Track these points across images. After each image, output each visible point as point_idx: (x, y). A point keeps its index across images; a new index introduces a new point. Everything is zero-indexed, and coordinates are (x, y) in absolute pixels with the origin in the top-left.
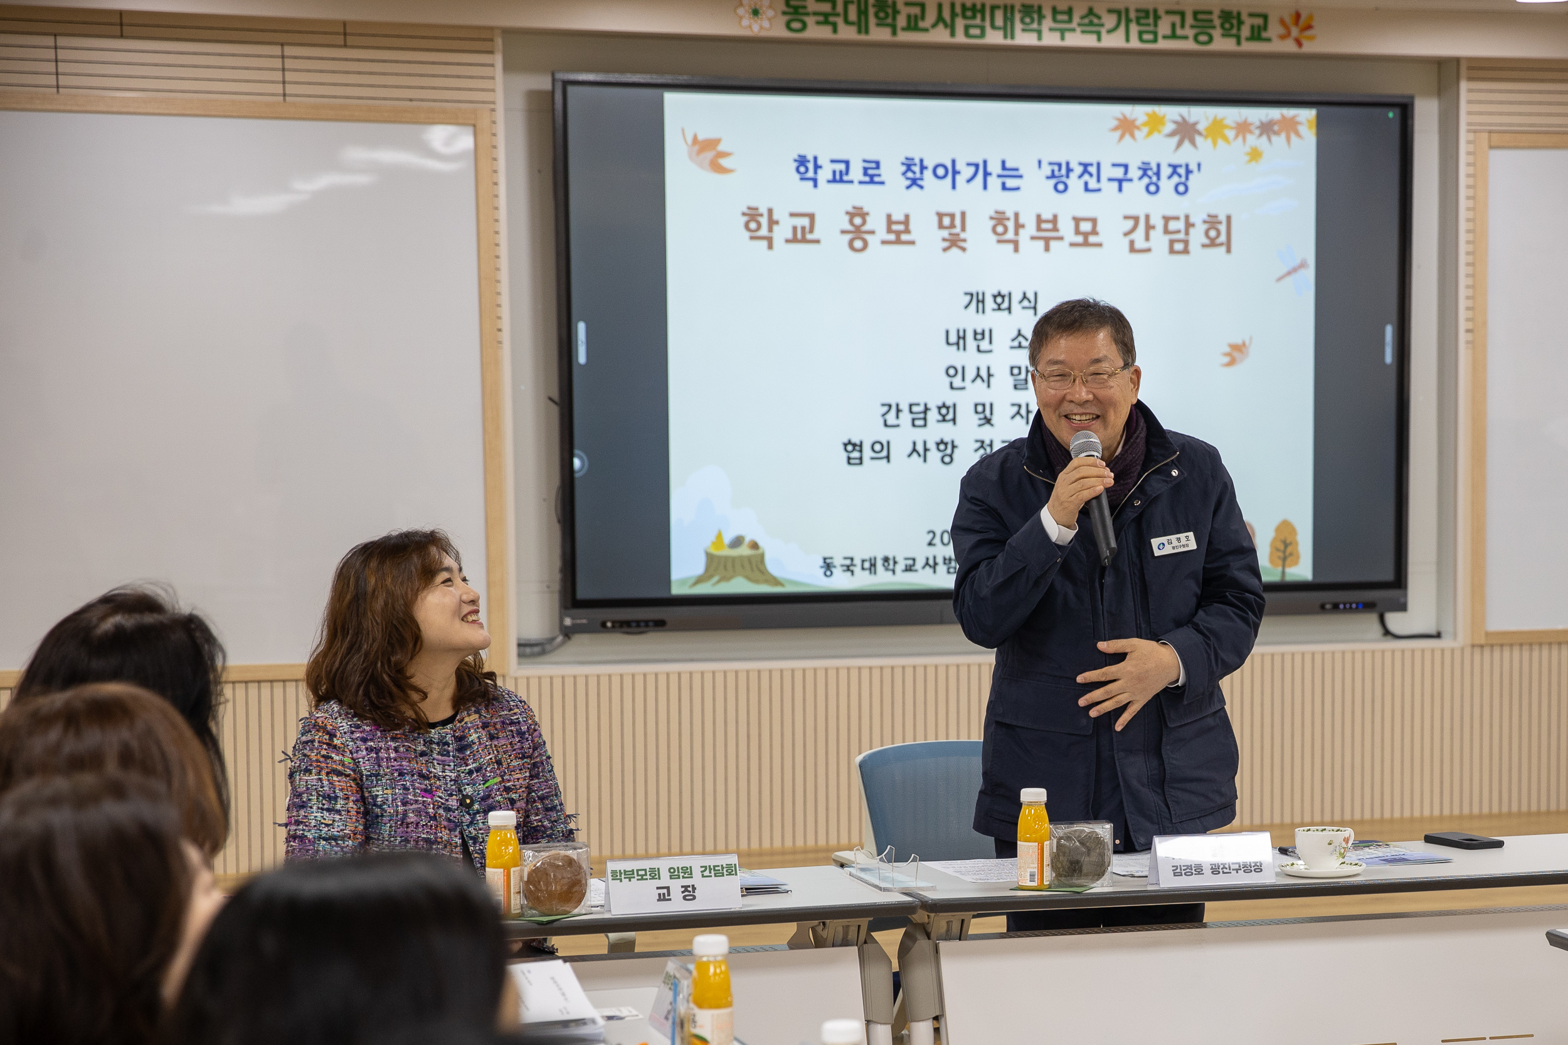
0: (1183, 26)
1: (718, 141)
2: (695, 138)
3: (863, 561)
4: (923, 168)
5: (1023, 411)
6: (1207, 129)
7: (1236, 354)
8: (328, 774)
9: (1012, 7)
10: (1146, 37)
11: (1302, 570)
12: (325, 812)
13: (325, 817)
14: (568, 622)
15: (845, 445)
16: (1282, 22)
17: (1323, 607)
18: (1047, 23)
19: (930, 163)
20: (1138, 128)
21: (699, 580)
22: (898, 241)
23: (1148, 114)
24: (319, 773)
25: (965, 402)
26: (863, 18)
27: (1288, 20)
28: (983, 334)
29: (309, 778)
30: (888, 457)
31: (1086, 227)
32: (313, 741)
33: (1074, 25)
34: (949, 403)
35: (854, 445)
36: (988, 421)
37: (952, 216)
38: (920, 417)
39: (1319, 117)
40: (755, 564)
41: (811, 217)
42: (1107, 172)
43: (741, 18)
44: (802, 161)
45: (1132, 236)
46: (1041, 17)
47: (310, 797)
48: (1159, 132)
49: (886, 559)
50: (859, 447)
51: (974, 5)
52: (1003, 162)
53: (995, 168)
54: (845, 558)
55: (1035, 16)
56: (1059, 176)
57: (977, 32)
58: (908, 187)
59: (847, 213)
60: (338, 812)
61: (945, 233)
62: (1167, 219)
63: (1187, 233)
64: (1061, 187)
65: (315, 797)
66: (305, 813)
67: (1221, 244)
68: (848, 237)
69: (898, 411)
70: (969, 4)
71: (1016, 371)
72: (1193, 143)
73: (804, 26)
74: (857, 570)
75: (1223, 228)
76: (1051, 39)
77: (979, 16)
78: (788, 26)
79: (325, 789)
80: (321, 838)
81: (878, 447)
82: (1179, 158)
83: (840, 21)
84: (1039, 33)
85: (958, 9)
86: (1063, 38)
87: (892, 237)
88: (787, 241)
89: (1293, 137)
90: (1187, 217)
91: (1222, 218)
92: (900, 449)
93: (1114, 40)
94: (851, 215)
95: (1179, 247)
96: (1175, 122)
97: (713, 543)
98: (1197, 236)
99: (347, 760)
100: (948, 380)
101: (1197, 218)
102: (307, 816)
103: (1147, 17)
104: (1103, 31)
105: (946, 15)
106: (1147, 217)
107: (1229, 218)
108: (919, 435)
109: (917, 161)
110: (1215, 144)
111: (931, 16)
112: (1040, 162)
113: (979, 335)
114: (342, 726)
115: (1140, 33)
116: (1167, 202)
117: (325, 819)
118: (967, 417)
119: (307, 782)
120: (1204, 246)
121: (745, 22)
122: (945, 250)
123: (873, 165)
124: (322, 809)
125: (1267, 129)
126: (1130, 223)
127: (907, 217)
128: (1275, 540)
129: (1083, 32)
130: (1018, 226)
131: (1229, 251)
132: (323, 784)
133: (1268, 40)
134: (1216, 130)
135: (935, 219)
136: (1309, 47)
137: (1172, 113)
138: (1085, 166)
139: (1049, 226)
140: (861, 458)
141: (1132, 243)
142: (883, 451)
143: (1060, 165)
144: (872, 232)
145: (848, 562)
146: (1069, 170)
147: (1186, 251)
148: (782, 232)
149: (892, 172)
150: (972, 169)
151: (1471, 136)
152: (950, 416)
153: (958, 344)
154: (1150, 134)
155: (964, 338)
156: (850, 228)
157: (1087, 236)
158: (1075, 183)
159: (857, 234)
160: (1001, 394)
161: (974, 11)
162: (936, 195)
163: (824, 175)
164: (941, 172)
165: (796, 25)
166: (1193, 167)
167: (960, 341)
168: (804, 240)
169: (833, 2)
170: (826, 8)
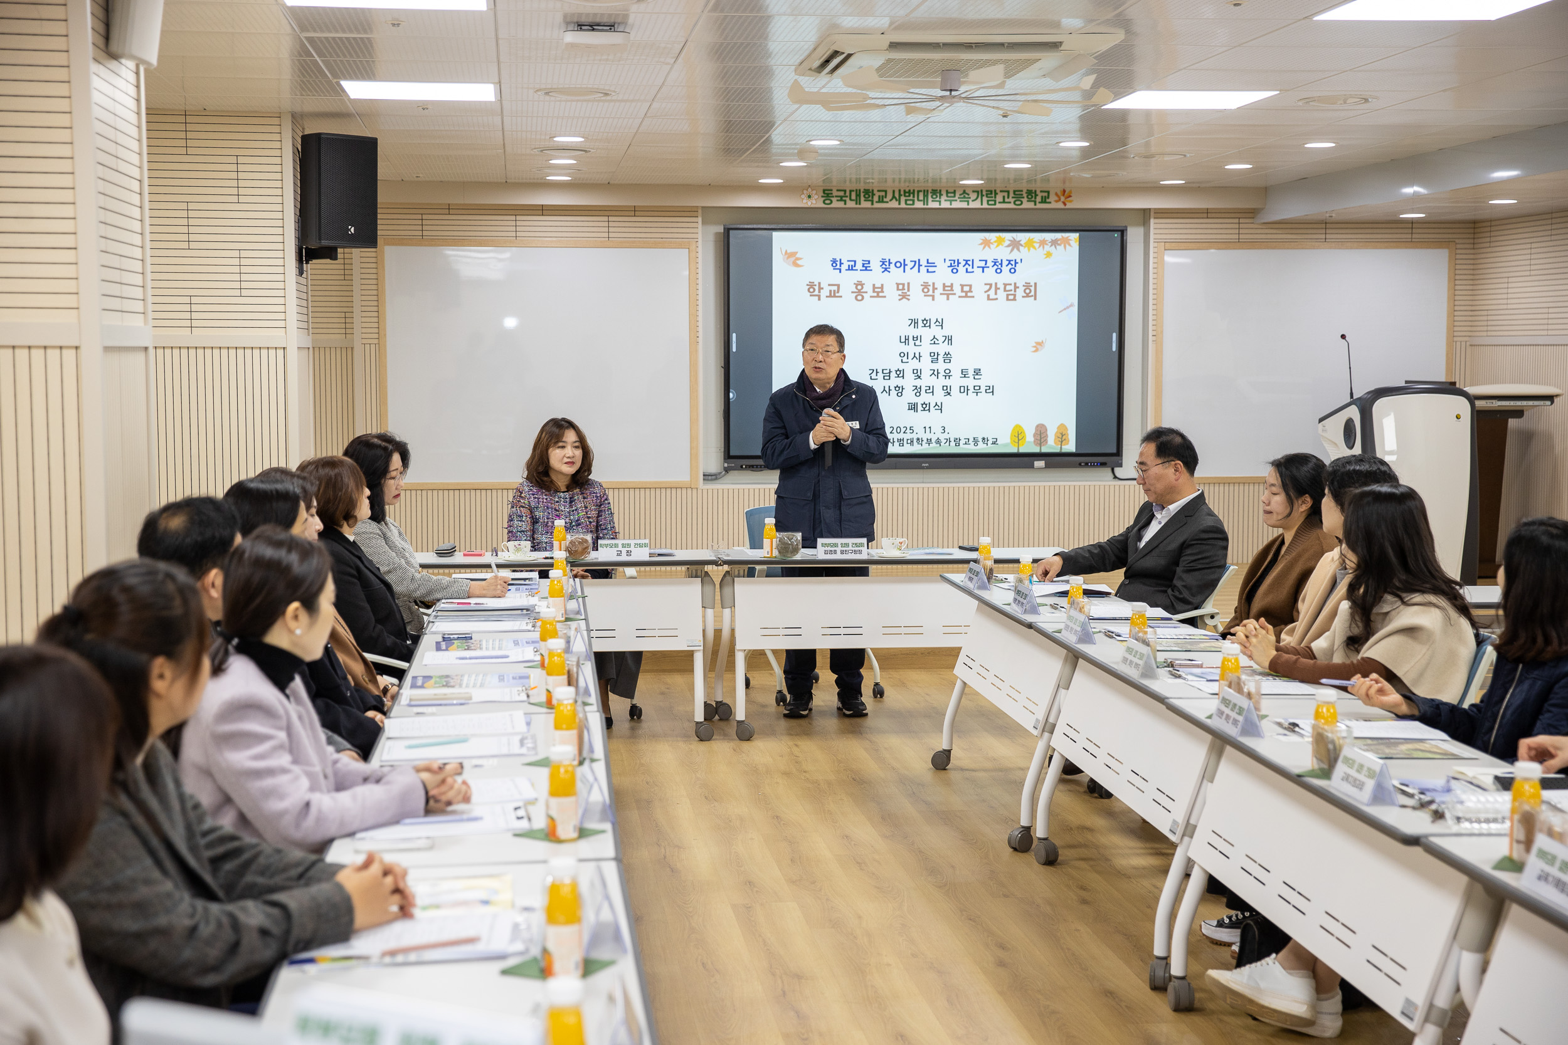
0: (1008, 198)
1: (796, 253)
2: (787, 252)
5: (936, 373)
6: (1025, 243)
7: (1039, 347)
8: (519, 507)
9: (928, 191)
10: (990, 203)
11: (1071, 447)
12: (519, 522)
14: (726, 465)
16: (1056, 194)
17: (1080, 464)
18: (944, 197)
19: (892, 261)
20: (991, 243)
22: (878, 296)
23: (997, 237)
24: (516, 508)
25: (908, 369)
26: (858, 198)
27: (1060, 193)
28: (917, 338)
29: (513, 509)
31: (966, 289)
33: (956, 198)
34: (901, 369)
36: (919, 377)
37: (903, 285)
38: (887, 375)
39: (1080, 238)
41: (838, 286)
42: (977, 264)
43: (802, 199)
44: (834, 261)
45: (988, 293)
46: (941, 195)
47: (515, 517)
48: (1002, 245)
51: (910, 191)
52: (928, 260)
53: (924, 263)
55: (938, 195)
56: (954, 266)
57: (911, 202)
58: (883, 272)
59: (855, 284)
60: (524, 521)
61: (900, 292)
62: (1005, 285)
63: (1015, 291)
64: (955, 271)
66: (513, 522)
67: (1032, 296)
68: (855, 295)
69: (877, 372)
70: (907, 190)
71: (932, 354)
72: (1019, 250)
73: (831, 202)
75: (1033, 289)
76: (945, 205)
77: (912, 195)
78: (824, 202)
79: (519, 513)
80: (518, 531)
82: (1012, 257)
83: (848, 199)
84: (940, 202)
85: (902, 193)
86: (951, 204)
87: (875, 294)
88: (827, 296)
89: (1067, 246)
90: (1015, 284)
91: (1033, 284)
93: (976, 205)
94: (857, 285)
95: (1011, 297)
96: (1010, 241)
98: (1020, 292)
99: (526, 502)
100: (900, 358)
101: (1020, 284)
103: (991, 194)
104: (970, 200)
105: (897, 195)
106: (996, 284)
107: (1035, 284)
108: (887, 383)
110: (1029, 250)
111: (890, 196)
112: (945, 260)
113: (915, 338)
115: (988, 201)
116: (1006, 276)
118: (909, 375)
120: (1023, 297)
122: (900, 300)
123: (867, 262)
124: (518, 520)
125: (1054, 243)
126: (988, 286)
127: (882, 285)
128: (1057, 433)
129: (961, 201)
130: (934, 289)
131: (1035, 299)
132: (518, 511)
133: (1050, 203)
134: (1030, 245)
135: (896, 286)
136: (1069, 206)
137: (1008, 236)
138: (967, 261)
139: (949, 288)
141: (988, 296)
143: (954, 261)
144: (866, 292)
146: (959, 263)
147: (1014, 299)
148: (825, 293)
149: (875, 265)
150: (913, 263)
151: (1156, 244)
152: (901, 375)
154: (997, 246)
155: (908, 340)
156: (856, 290)
157: (967, 292)
158: (961, 269)
159: (859, 293)
160: (926, 365)
161: (909, 193)
162: (896, 274)
163: (844, 267)
164: (898, 265)
165: (827, 202)
166: (1018, 261)
167: (906, 341)
168: (835, 296)
169: (845, 191)
170: (842, 194)
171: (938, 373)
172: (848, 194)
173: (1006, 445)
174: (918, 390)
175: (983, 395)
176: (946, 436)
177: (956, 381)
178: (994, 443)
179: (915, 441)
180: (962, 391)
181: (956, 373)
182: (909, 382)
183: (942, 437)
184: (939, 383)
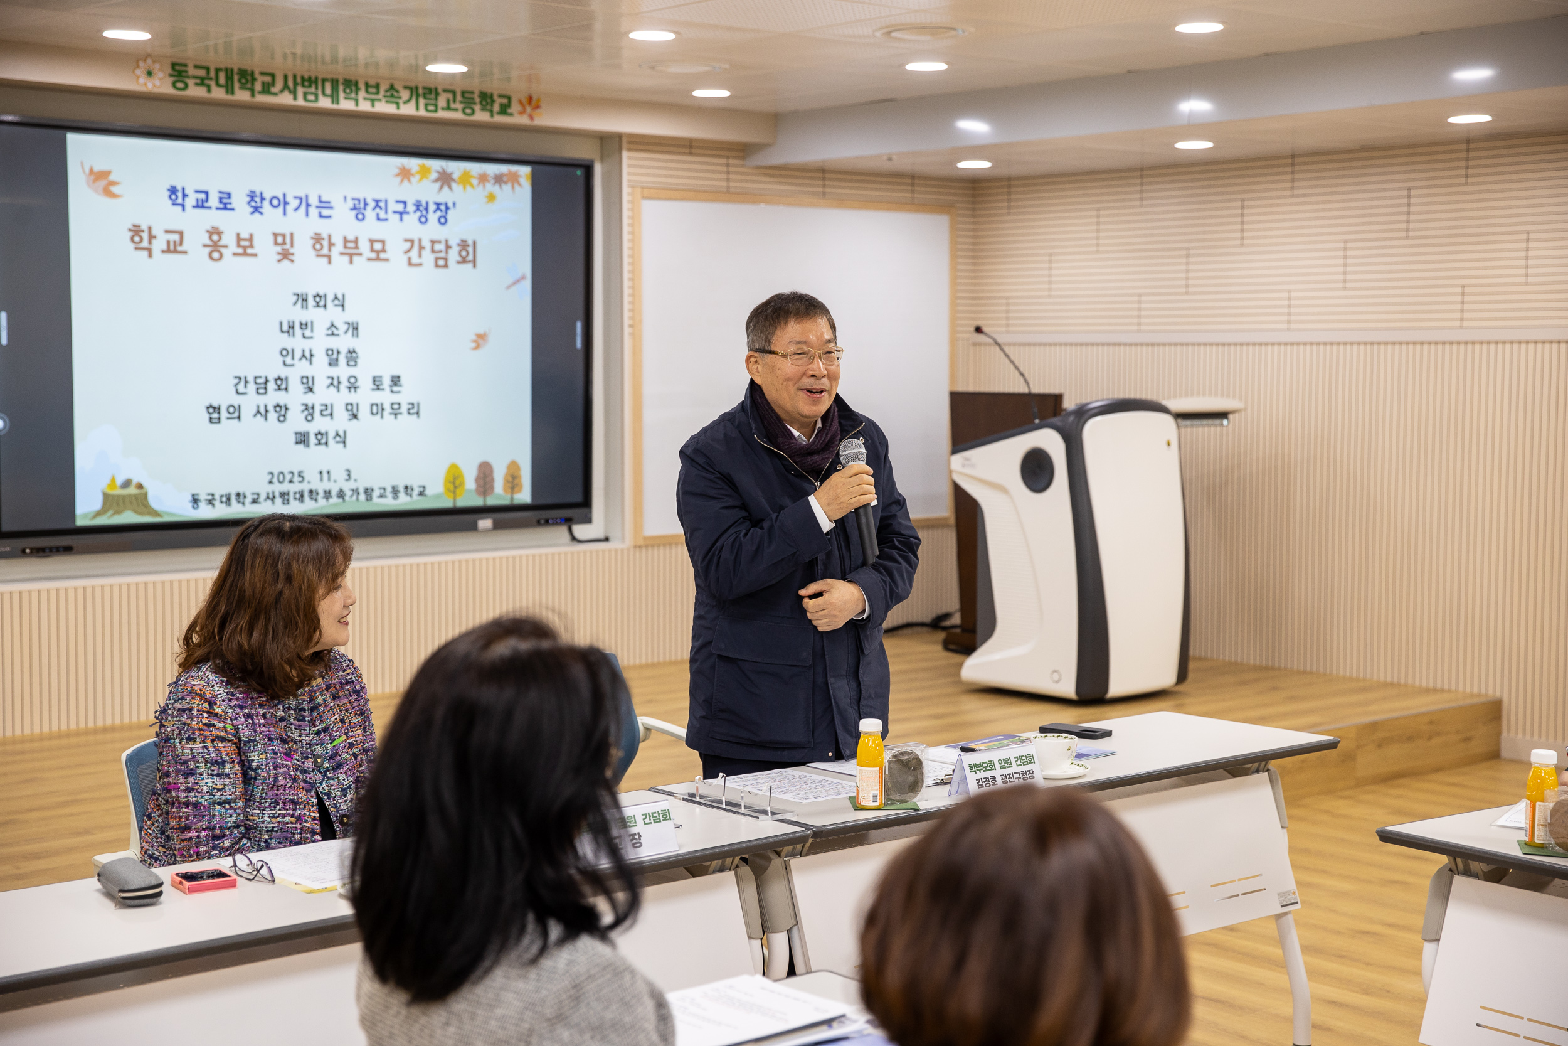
0: (454, 101)
1: (108, 173)
2: (91, 170)
3: (222, 496)
4: (262, 199)
5: (335, 383)
6: (460, 178)
7: (480, 341)
8: (212, 741)
9: (337, 80)
10: (430, 108)
11: (524, 496)
12: (215, 777)
13: (216, 782)
15: (208, 408)
16: (521, 102)
17: (537, 522)
18: (362, 94)
19: (267, 196)
20: (412, 175)
21: (98, 514)
22: (245, 254)
23: (420, 166)
24: (204, 741)
25: (294, 376)
26: (229, 82)
27: (525, 101)
28: (306, 324)
29: (193, 746)
30: (239, 418)
31: (378, 246)
32: (191, 709)
33: (380, 96)
34: (283, 376)
35: (214, 408)
36: (311, 390)
37: (284, 236)
38: (262, 387)
39: (533, 172)
40: (140, 500)
41: (181, 233)
42: (393, 206)
43: (138, 77)
44: (173, 191)
45: (409, 254)
46: (358, 89)
47: (198, 765)
48: (427, 178)
49: (238, 495)
50: (217, 409)
51: (310, 78)
52: (320, 197)
53: (314, 201)
54: (209, 494)
55: (353, 88)
56: (359, 209)
57: (312, 97)
58: (252, 213)
59: (208, 231)
60: (228, 776)
61: (279, 249)
62: (433, 242)
63: (447, 253)
64: (360, 217)
65: (204, 764)
66: (195, 780)
67: (470, 261)
68: (208, 250)
69: (246, 382)
70: (306, 76)
71: (330, 353)
72: (450, 187)
73: (186, 87)
74: (217, 503)
75: (470, 250)
76: (365, 106)
77: (313, 86)
78: (174, 85)
79: (212, 755)
80: (215, 803)
81: (231, 410)
82: (441, 198)
83: (212, 83)
84: (356, 101)
85: (299, 80)
86: (372, 106)
87: (240, 251)
88: (163, 252)
89: (516, 186)
90: (447, 241)
91: (470, 242)
92: (247, 411)
93: (408, 109)
94: (211, 233)
95: (441, 262)
96: (438, 172)
97: (109, 485)
99: (229, 727)
100: (281, 359)
101: (454, 242)
102: (197, 783)
103: (430, 93)
104: (401, 102)
105: (290, 83)
106: (420, 240)
107: (474, 243)
108: (262, 400)
109: (258, 194)
110: (465, 188)
111: (279, 84)
112: (345, 198)
113: (304, 326)
114: (220, 694)
115: (426, 105)
116: (432, 230)
117: (216, 784)
118: (296, 387)
119: (191, 750)
120: (457, 262)
121: (142, 81)
122: (279, 261)
123: (226, 196)
124: (212, 775)
125: (499, 179)
126: (409, 244)
127: (251, 235)
128: (506, 475)
129: (387, 102)
130: (331, 245)
131: (475, 266)
132: (209, 751)
133: (511, 115)
134: (465, 179)
135: (272, 238)
136: (537, 122)
137: (436, 165)
138: (377, 201)
139: (352, 245)
140: (219, 418)
141: (409, 259)
142: (235, 413)
144: (226, 247)
145: (210, 497)
146: (366, 204)
147: (446, 266)
148: (159, 245)
149: (239, 201)
150: (297, 202)
151: (630, 190)
152: (284, 386)
153: (288, 332)
154: (421, 179)
155: (293, 327)
156: (209, 242)
157: (379, 253)
158: (370, 214)
159: (215, 248)
160: (320, 370)
161: (310, 81)
162: (272, 219)
163: (190, 201)
164: (275, 202)
165: (180, 85)
166: (450, 205)
167: (289, 329)
168: (175, 251)
169: (208, 69)
170: (202, 73)
171: (339, 383)
172: (212, 74)
173: (437, 497)
174: (309, 409)
175: (404, 418)
176: (352, 485)
177: (365, 397)
178: (421, 494)
179: (306, 495)
180: (375, 411)
181: (365, 383)
182: (295, 397)
183: (347, 487)
184: (339, 399)
